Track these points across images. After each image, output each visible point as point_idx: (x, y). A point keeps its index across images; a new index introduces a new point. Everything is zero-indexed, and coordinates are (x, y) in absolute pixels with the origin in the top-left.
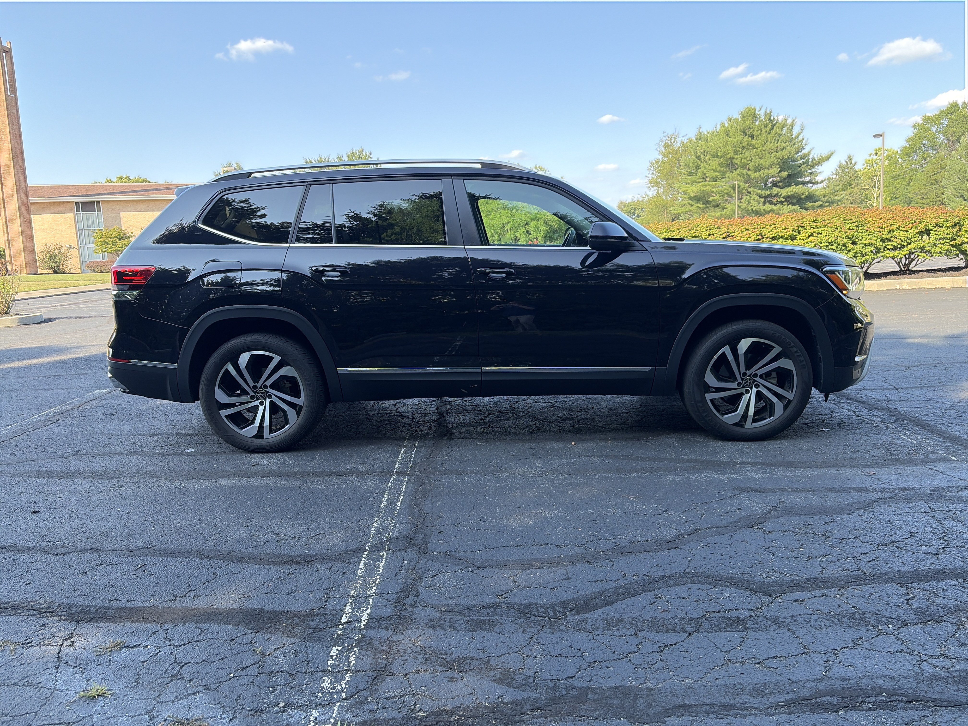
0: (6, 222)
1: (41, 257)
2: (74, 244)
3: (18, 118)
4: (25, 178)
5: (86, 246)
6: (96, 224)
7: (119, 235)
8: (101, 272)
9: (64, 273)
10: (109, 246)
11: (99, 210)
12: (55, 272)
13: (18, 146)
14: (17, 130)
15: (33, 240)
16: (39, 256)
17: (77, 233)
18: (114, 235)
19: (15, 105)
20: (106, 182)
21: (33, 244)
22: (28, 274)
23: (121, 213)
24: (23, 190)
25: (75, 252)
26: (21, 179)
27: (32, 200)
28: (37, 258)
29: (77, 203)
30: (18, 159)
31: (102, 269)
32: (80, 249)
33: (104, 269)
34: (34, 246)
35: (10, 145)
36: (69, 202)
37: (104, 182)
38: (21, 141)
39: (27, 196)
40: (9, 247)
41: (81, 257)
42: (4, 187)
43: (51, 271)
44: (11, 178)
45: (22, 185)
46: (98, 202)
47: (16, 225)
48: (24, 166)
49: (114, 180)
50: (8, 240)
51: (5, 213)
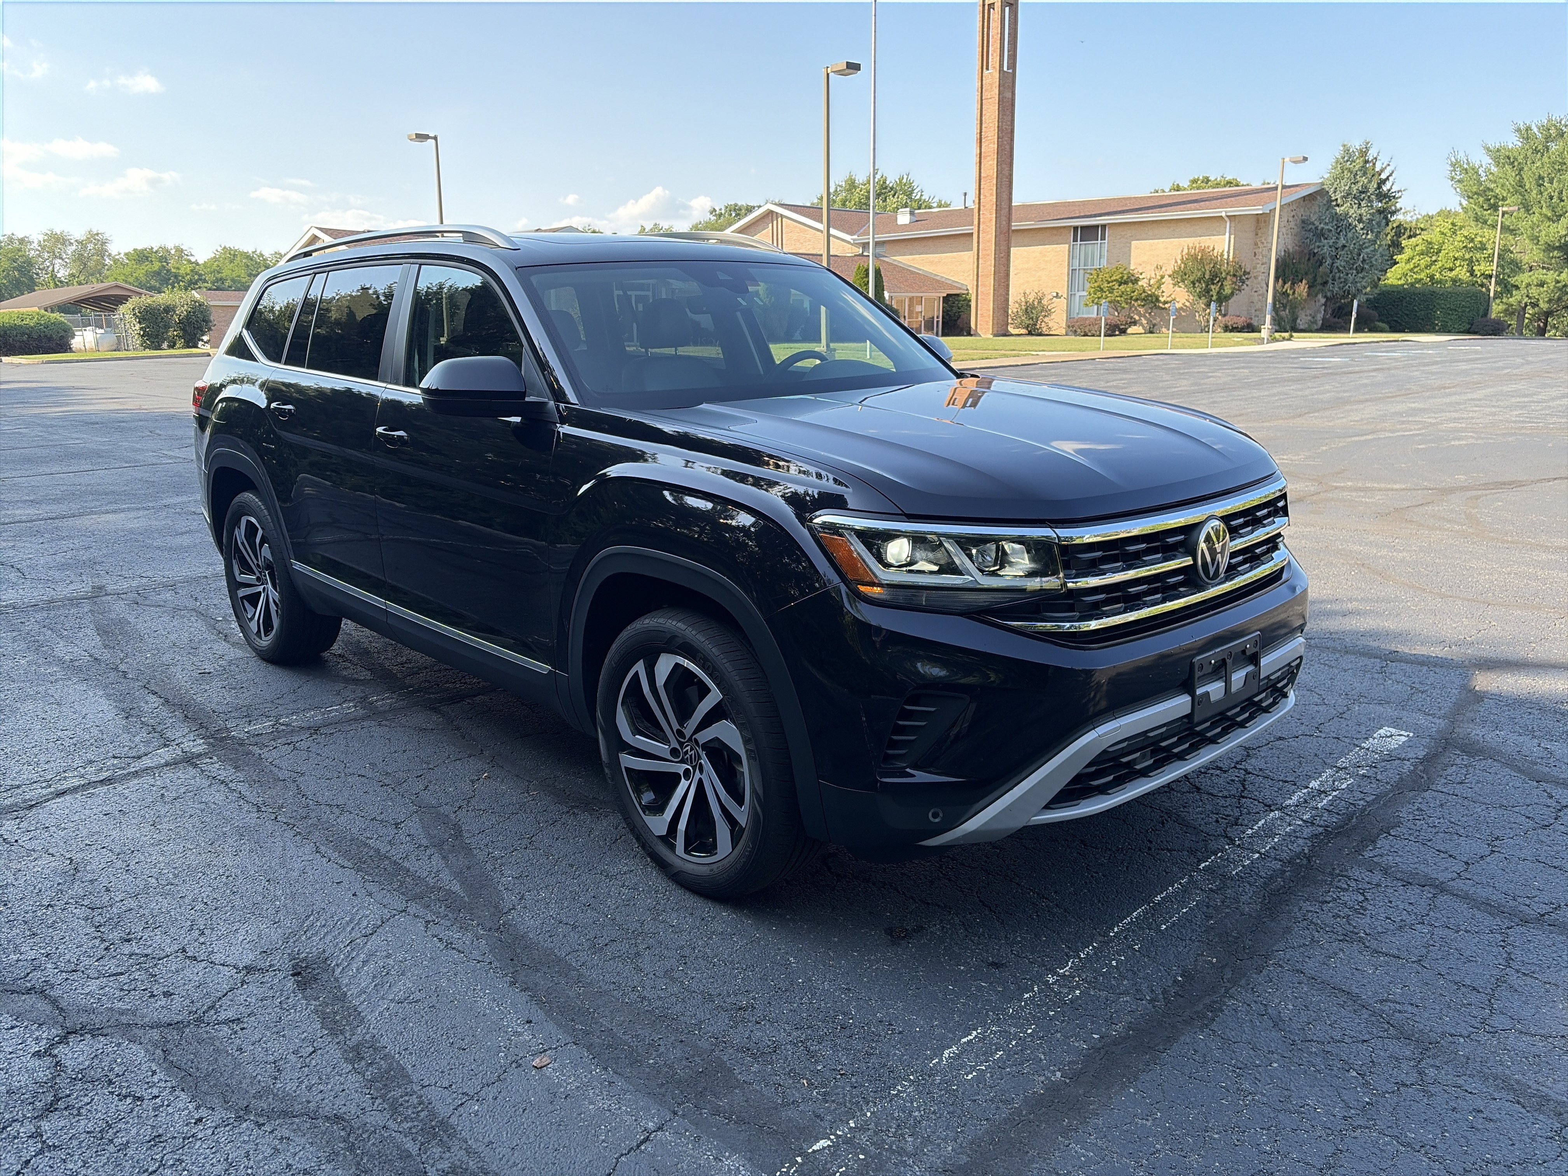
0: (978, 259)
1: (1015, 310)
2: (1064, 292)
3: (1013, 105)
4: (1011, 194)
5: (1078, 294)
6: (1096, 262)
7: (1122, 278)
8: (1086, 335)
9: (1040, 335)
10: (1104, 294)
11: (1103, 238)
12: (1030, 333)
13: (1008, 147)
14: (1009, 123)
15: (1008, 285)
16: (1013, 308)
17: (1068, 274)
18: (1114, 278)
19: (1011, 85)
20: (1170, 191)
21: (1008, 291)
22: (995, 335)
23: (1133, 242)
24: (1005, 212)
25: (1062, 303)
26: (1005, 196)
27: (1015, 225)
28: (1010, 312)
29: (1076, 228)
30: (1004, 166)
31: (1087, 330)
32: (1070, 297)
33: (1090, 331)
34: (1008, 294)
35: (996, 146)
36: (1064, 227)
37: (1167, 190)
38: (1012, 140)
39: (1009, 220)
40: (977, 295)
41: (1069, 311)
42: (982, 208)
43: (1024, 331)
44: (992, 195)
45: (1005, 205)
46: (1104, 227)
47: (989, 263)
48: (1011, 175)
49: (1185, 184)
50: (977, 286)
51: (978, 246)
